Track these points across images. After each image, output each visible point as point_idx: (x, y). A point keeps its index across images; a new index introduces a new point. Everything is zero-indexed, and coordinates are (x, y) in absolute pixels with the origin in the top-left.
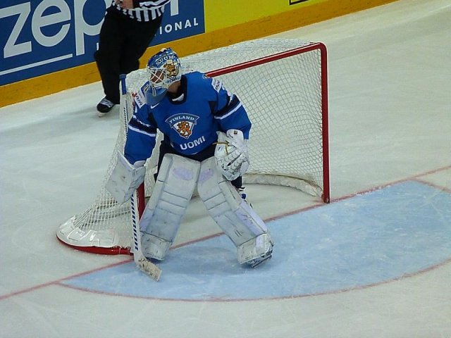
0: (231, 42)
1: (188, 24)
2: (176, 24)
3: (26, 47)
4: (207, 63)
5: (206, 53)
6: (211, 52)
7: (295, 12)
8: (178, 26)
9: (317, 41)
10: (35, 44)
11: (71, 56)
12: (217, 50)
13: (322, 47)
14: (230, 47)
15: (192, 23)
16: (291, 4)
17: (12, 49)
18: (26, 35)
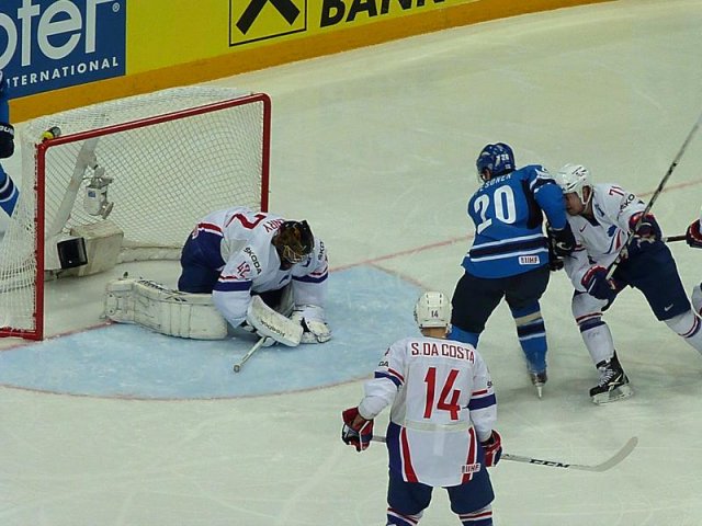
0: (157, 88)
1: (106, 64)
2: (91, 63)
4: (133, 110)
5: (126, 99)
6: (133, 98)
7: (234, 55)
8: (94, 66)
9: (259, 91)
12: (139, 97)
13: (265, 98)
14: (154, 94)
15: (111, 63)
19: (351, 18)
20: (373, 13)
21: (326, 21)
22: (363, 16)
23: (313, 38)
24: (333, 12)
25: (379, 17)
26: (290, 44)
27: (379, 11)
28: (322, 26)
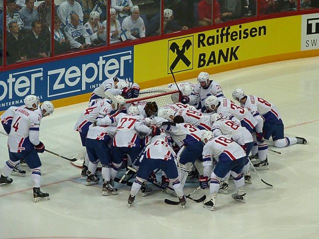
3: (63, 86)
10: (66, 85)
11: (80, 90)
16: (168, 74)
17: (56, 87)
18: (63, 81)
19: (208, 65)
20: (215, 63)
21: (200, 66)
22: (212, 64)
23: (195, 72)
24: (202, 63)
25: (217, 65)
26: (188, 73)
27: (217, 63)
28: (198, 67)
